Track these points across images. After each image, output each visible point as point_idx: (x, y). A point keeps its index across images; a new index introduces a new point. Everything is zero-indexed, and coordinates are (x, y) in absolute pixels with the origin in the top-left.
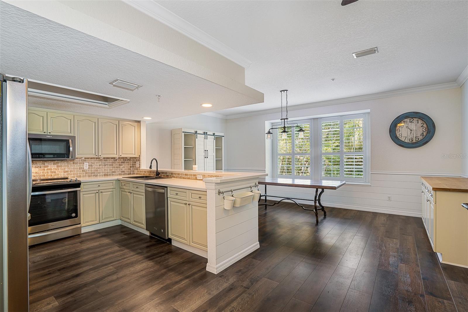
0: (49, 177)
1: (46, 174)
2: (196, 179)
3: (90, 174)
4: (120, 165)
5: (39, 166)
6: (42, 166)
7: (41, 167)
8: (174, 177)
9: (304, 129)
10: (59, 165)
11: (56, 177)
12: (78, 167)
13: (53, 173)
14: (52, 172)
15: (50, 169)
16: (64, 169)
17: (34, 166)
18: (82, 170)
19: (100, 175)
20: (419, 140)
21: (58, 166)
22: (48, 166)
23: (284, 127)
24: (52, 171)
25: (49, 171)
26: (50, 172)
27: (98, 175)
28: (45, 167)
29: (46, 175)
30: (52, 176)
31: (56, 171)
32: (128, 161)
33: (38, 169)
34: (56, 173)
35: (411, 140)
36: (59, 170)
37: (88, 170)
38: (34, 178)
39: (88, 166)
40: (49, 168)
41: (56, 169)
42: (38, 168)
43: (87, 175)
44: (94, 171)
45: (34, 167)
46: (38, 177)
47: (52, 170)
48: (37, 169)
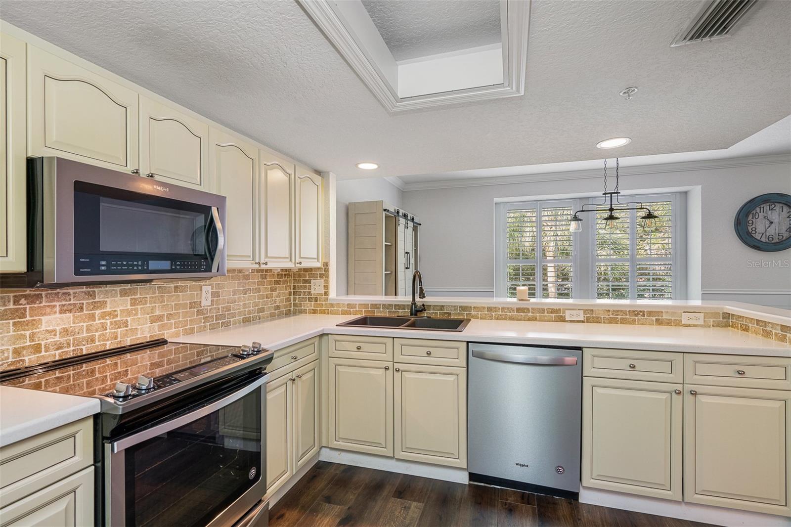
0: (108, 343)
1: (97, 334)
2: (562, 319)
3: (215, 322)
4: (273, 290)
5: (75, 305)
6: (85, 302)
7: (81, 309)
8: (476, 317)
9: (656, 214)
10: (138, 296)
11: (129, 339)
12: (188, 302)
13: (119, 327)
14: (118, 325)
15: (110, 314)
16: (153, 309)
17: (58, 304)
18: (196, 310)
19: (235, 323)
20: (784, 238)
21: (134, 303)
22: (106, 302)
23: (611, 210)
24: (118, 319)
25: (108, 322)
26: (111, 323)
27: (230, 321)
28: (96, 306)
29: (100, 336)
30: (116, 338)
31: (129, 319)
32: (286, 279)
33: (71, 314)
34: (129, 327)
35: (771, 239)
36: (136, 314)
37: (211, 309)
38: (57, 352)
39: (209, 295)
40: (108, 309)
41: (129, 313)
42: (70, 311)
43: (208, 324)
44: (222, 311)
45: (58, 309)
46: (72, 348)
47: (117, 316)
48: (68, 315)
